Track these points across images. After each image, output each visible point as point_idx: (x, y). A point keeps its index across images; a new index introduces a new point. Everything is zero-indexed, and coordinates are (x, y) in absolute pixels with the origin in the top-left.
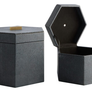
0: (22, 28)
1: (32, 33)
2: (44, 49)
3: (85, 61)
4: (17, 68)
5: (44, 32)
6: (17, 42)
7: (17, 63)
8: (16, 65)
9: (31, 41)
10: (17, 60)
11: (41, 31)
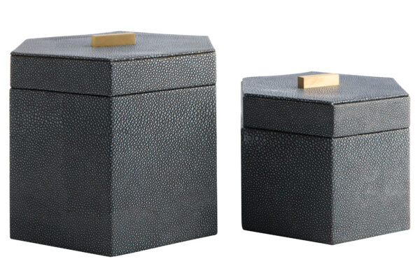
0: (136, 40)
1: (170, 56)
2: (215, 116)
3: (336, 156)
4: (118, 185)
5: (217, 52)
6: (117, 88)
7: (116, 167)
8: (115, 175)
9: (166, 87)
10: (117, 157)
11: (206, 49)
